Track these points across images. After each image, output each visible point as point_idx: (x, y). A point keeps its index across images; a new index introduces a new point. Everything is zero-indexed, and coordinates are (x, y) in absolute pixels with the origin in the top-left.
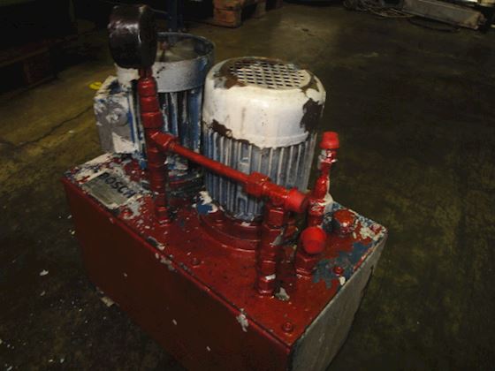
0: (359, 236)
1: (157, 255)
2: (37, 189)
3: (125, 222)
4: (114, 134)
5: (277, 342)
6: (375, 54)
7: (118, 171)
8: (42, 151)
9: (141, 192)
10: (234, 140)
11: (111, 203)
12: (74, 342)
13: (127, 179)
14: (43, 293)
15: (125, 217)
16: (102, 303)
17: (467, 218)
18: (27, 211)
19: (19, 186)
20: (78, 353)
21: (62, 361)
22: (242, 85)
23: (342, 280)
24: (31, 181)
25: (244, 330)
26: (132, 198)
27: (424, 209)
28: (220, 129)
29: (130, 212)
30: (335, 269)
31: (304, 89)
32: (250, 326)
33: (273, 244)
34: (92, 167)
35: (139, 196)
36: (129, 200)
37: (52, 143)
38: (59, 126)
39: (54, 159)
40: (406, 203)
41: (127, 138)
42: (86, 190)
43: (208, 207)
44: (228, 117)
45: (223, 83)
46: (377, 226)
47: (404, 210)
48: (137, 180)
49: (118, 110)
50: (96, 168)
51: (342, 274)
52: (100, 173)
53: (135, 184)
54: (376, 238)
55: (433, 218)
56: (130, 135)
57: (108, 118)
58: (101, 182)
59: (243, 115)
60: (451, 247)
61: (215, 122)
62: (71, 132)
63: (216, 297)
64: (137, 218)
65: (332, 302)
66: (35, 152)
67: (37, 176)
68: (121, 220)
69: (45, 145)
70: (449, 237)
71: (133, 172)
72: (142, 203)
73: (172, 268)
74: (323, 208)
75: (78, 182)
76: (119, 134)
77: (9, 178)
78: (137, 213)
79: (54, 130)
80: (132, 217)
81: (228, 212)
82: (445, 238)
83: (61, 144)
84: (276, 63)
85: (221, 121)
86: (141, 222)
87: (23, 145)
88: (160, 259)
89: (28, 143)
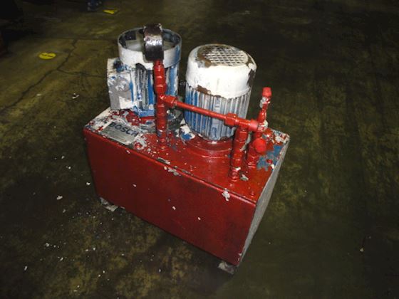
0: (276, 142)
1: (165, 168)
2: (30, 141)
3: (140, 152)
4: (120, 97)
5: (248, 202)
6: (247, 12)
7: (120, 120)
8: (21, 112)
9: (142, 132)
10: (211, 95)
11: (126, 141)
12: (98, 237)
13: (129, 125)
14: (64, 211)
15: (139, 148)
16: (108, 210)
17: (325, 125)
18: (29, 157)
19: (15, 141)
20: (103, 243)
21: (94, 249)
22: (215, 65)
23: (273, 166)
24: (23, 136)
25: (227, 200)
26: (138, 136)
27: (298, 122)
28: (202, 90)
29: (141, 146)
30: (268, 161)
31: (247, 64)
32: (231, 197)
33: (241, 150)
34: (101, 120)
35: (141, 135)
36: (136, 138)
37: (27, 105)
38: (28, 91)
39: (34, 117)
40: (287, 119)
41: (129, 99)
42: (105, 135)
43: (188, 136)
44: (209, 83)
45: (203, 65)
46: (284, 135)
47: (286, 124)
48: (137, 125)
49: (124, 82)
50: (105, 120)
51: (272, 162)
52: (109, 123)
53: (135, 127)
54: (285, 142)
55: (304, 127)
56: (131, 97)
57: (117, 88)
58: (113, 129)
59: (218, 82)
60: (318, 144)
61: (199, 86)
62: (38, 95)
63: (207, 185)
64: (146, 148)
65: (270, 179)
66: (16, 113)
67: (26, 132)
68: (136, 150)
69: (22, 107)
70: (316, 138)
71: (134, 120)
72: (145, 138)
73: (176, 173)
74: (263, 128)
75: (97, 131)
76: (123, 97)
77: (4, 135)
78: (144, 145)
79: (24, 95)
80: (142, 148)
81: (206, 137)
82: (313, 139)
83: (35, 106)
84: (225, 47)
85: (203, 86)
86: (149, 150)
87: (4, 110)
88: (168, 169)
89: (7, 107)
